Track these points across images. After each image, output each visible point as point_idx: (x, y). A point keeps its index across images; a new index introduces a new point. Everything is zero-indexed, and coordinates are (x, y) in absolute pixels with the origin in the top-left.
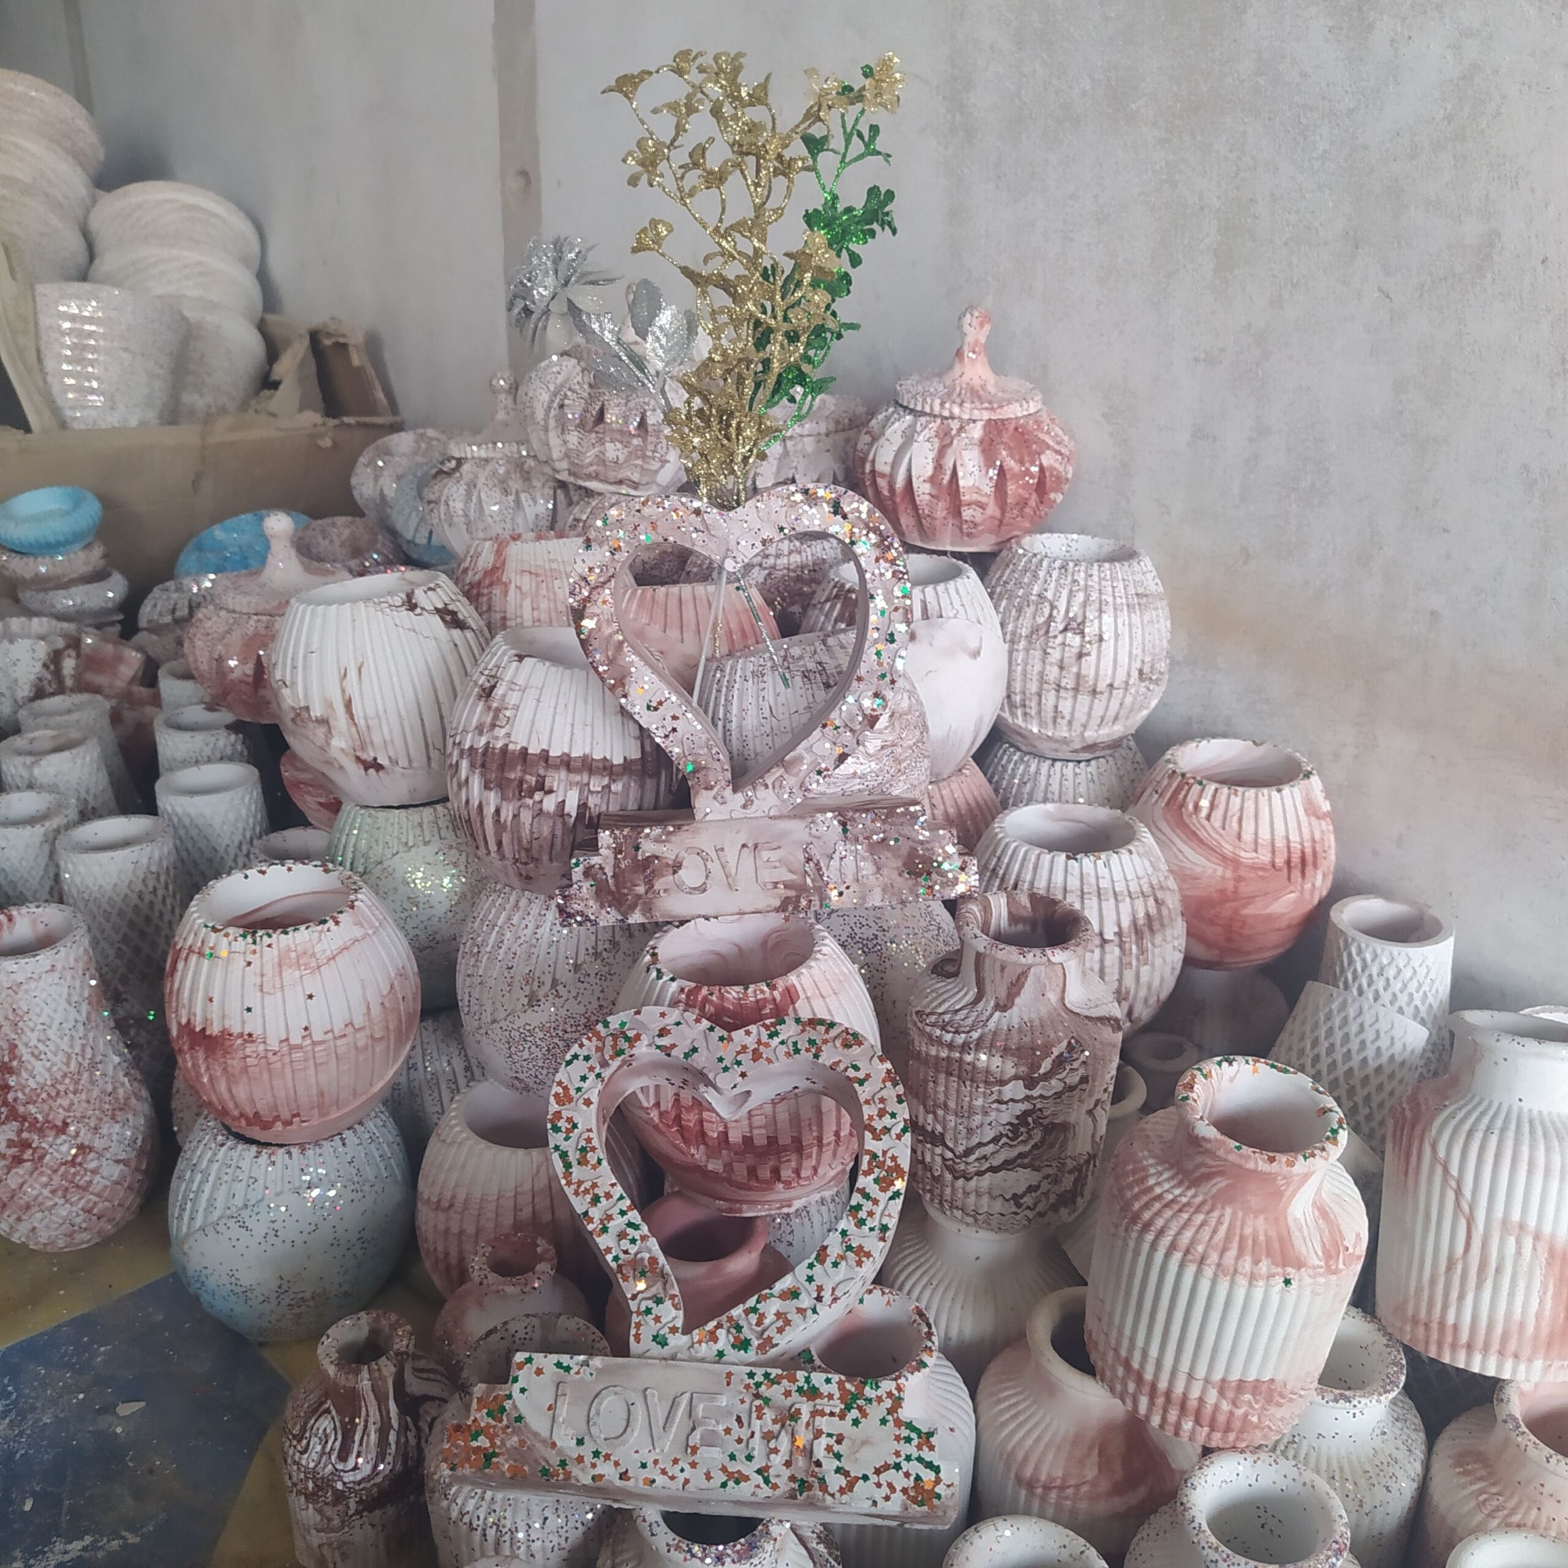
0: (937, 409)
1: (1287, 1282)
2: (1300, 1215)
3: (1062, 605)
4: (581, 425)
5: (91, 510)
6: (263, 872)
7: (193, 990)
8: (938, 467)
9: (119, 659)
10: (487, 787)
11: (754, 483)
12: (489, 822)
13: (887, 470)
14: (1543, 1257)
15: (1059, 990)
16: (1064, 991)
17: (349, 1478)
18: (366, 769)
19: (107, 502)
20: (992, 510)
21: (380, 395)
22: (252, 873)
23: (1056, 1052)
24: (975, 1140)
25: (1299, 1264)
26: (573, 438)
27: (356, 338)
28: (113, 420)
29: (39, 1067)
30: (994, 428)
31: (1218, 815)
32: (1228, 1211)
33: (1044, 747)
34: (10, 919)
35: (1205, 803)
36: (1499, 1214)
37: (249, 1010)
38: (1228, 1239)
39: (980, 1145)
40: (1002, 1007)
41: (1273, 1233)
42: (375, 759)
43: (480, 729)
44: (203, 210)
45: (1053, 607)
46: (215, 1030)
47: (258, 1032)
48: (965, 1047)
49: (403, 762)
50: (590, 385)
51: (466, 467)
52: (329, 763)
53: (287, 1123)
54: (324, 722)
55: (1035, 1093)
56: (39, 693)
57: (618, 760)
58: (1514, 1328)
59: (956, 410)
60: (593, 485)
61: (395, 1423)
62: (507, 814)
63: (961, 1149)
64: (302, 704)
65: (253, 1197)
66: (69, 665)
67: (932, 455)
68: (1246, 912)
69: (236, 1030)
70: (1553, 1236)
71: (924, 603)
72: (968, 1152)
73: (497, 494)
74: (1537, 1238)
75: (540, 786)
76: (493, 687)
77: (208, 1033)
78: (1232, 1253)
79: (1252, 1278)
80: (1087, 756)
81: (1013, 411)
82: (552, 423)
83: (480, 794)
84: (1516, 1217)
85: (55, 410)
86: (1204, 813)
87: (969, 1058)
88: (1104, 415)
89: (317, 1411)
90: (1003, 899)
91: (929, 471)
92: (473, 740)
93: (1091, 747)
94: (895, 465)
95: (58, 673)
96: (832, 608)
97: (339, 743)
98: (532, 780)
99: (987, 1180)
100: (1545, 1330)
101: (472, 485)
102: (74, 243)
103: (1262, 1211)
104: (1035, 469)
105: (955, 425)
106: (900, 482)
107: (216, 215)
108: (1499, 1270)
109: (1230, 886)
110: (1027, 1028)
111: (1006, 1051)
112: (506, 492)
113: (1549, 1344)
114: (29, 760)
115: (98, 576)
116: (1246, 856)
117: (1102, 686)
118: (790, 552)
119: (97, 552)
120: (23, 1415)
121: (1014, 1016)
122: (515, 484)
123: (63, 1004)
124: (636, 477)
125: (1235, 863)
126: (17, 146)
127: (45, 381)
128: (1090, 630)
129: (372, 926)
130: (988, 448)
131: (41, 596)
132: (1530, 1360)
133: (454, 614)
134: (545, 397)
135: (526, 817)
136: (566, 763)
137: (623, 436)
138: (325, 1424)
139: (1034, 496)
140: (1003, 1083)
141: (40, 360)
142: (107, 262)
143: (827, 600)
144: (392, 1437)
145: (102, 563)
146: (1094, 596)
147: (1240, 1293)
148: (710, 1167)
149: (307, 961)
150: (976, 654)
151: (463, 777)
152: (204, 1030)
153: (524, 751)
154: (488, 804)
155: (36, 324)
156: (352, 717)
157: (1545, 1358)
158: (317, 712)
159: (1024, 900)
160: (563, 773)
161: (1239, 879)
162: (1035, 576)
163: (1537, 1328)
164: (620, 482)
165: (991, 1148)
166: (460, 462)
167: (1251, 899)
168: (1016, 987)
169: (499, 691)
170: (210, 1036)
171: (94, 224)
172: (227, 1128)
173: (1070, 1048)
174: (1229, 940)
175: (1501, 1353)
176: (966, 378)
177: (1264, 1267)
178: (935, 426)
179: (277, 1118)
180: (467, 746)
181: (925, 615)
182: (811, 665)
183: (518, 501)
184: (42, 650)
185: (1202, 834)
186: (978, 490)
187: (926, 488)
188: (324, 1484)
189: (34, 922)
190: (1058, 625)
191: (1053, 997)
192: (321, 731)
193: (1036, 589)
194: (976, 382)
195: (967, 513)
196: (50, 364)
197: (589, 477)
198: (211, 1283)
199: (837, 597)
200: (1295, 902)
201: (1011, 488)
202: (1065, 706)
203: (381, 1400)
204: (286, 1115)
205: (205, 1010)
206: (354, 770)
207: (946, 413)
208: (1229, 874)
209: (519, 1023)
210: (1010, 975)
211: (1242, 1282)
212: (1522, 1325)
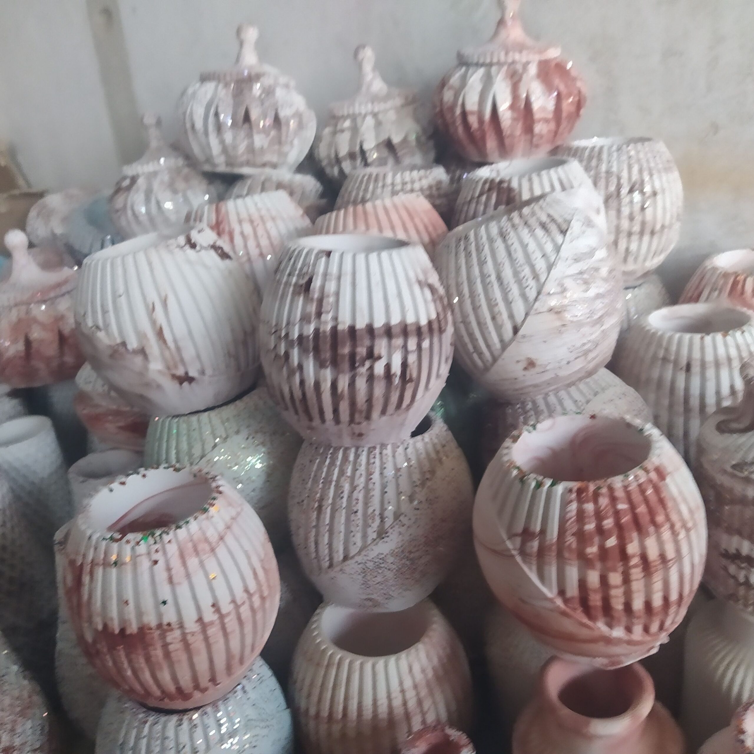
0: (502, 58)
3: (625, 174)
4: (232, 127)
6: (123, 483)
8: (515, 96)
10: (321, 366)
11: (361, 147)
12: (326, 395)
13: (475, 109)
18: (181, 383)
22: (115, 485)
30: (545, 66)
37: (164, 603)
42: (187, 373)
43: (305, 319)
45: (619, 179)
46: (134, 628)
47: (174, 620)
51: (141, 179)
52: (148, 385)
54: (140, 351)
59: (517, 57)
62: (343, 385)
64: (119, 341)
67: (508, 90)
69: (153, 623)
73: (168, 194)
75: (370, 355)
76: (310, 281)
77: (128, 632)
80: (642, 281)
82: (210, 128)
83: (316, 374)
91: (509, 100)
92: (301, 329)
96: (488, 199)
97: (155, 366)
98: (361, 351)
105: (519, 67)
106: (488, 114)
112: (175, 191)
117: (658, 227)
118: (420, 179)
122: (181, 185)
128: (647, 189)
130: (545, 78)
133: (221, 249)
134: (201, 110)
135: (360, 383)
136: (389, 331)
143: (481, 195)
146: (645, 165)
149: (203, 548)
151: (296, 362)
152: (123, 630)
153: (352, 329)
154: (325, 380)
156: (164, 341)
158: (133, 344)
160: (387, 341)
169: (317, 283)
170: (131, 635)
172: (143, 705)
176: (511, 37)
178: (504, 70)
180: (296, 336)
186: (544, 110)
190: (624, 191)
192: (138, 360)
195: (538, 128)
199: (490, 189)
201: (563, 105)
202: (634, 247)
205: (121, 613)
206: (170, 387)
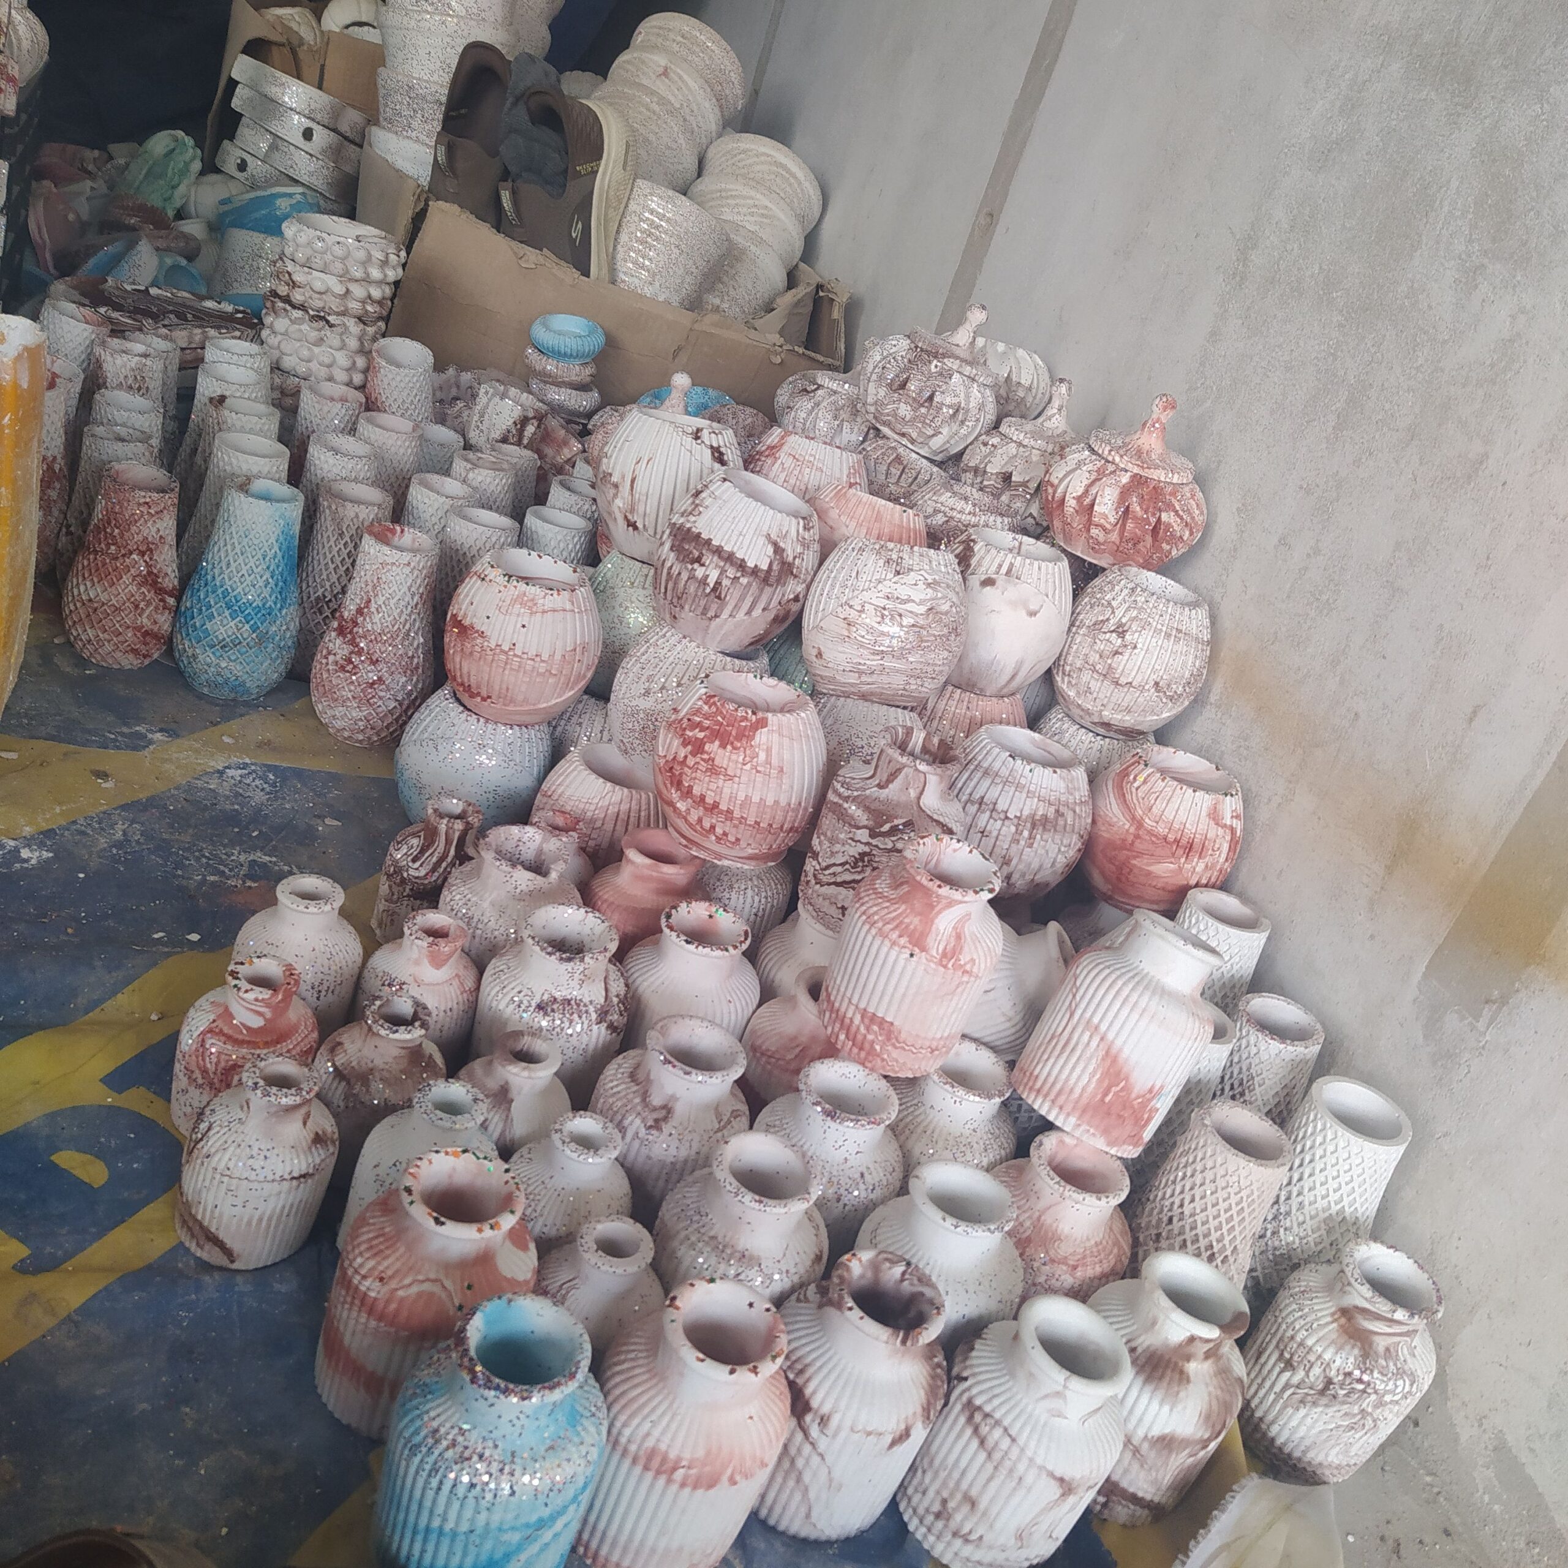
0: (1106, 453)
1: (912, 955)
2: (942, 928)
4: (890, 385)
5: (597, 341)
6: (540, 557)
7: (467, 596)
8: (1087, 491)
9: (565, 443)
10: (671, 549)
12: (665, 571)
13: (1056, 482)
14: (1101, 1053)
15: (918, 791)
16: (921, 793)
17: (411, 872)
18: (628, 526)
19: (611, 342)
20: (1114, 537)
21: (842, 346)
22: (534, 554)
23: (896, 822)
24: (832, 861)
25: (923, 949)
26: (882, 392)
27: (842, 299)
28: (648, 291)
29: (377, 618)
30: (1138, 481)
31: (1145, 788)
32: (903, 907)
33: (1075, 712)
34: (402, 531)
35: (1141, 779)
36: (1088, 1015)
37: (488, 618)
38: (893, 919)
39: (834, 865)
40: (880, 786)
41: (920, 928)
42: (636, 522)
43: (684, 514)
44: (788, 171)
45: (1113, 613)
46: (466, 622)
47: (487, 633)
48: (846, 799)
49: (651, 531)
50: (910, 361)
51: (820, 392)
53: (484, 699)
54: (616, 486)
55: (874, 842)
56: (504, 440)
57: (751, 564)
58: (1067, 1090)
59: (1117, 459)
60: (885, 430)
61: (449, 859)
62: (675, 571)
63: (824, 864)
64: (610, 471)
65: (448, 734)
66: (530, 429)
67: (1086, 482)
68: (1134, 862)
69: (477, 627)
70: (1113, 1042)
71: (1012, 565)
72: (827, 867)
73: (830, 416)
74: (1102, 1039)
75: (698, 560)
76: (702, 492)
77: (463, 623)
78: (890, 926)
79: (894, 943)
80: (1101, 731)
81: (1159, 475)
82: (874, 377)
84: (1096, 1020)
85: (613, 270)
86: (1136, 785)
87: (846, 805)
88: (1238, 509)
89: (415, 835)
90: (923, 735)
91: (1080, 491)
92: (678, 518)
93: (1107, 725)
94: (1061, 480)
95: (521, 432)
97: (619, 502)
98: (696, 554)
99: (833, 889)
100: (1084, 1101)
101: (817, 404)
102: (690, 162)
103: (920, 914)
104: (1153, 520)
105: (1111, 468)
106: (1059, 494)
107: (796, 178)
108: (1073, 1050)
109: (1130, 838)
110: (888, 802)
111: (867, 809)
112: (835, 418)
113: (1084, 1111)
114: (469, 466)
115: (582, 387)
116: (1148, 822)
117: (1124, 681)
119: (589, 371)
120: (276, 798)
121: (884, 793)
122: (844, 415)
123: (405, 589)
124: (914, 435)
125: (1140, 824)
126: (680, 78)
127: (615, 246)
128: (1130, 638)
129: (579, 607)
130: (1125, 493)
131: (542, 385)
132: (1068, 1115)
133: (722, 454)
134: (878, 358)
135: (685, 576)
136: (718, 551)
137: (917, 404)
138: (415, 842)
139: (1149, 539)
140: (859, 828)
141: (618, 232)
142: (705, 185)
144: (444, 865)
145: (588, 379)
147: (885, 949)
148: (678, 805)
149: (531, 606)
150: (1032, 614)
152: (462, 620)
153: (699, 535)
155: (626, 206)
156: (632, 489)
157: (1079, 1119)
158: (614, 479)
159: (936, 741)
160: (716, 558)
161: (1137, 836)
162: (1113, 589)
163: (1081, 1095)
164: (903, 435)
165: (839, 869)
166: (819, 387)
167: (1140, 854)
168: (892, 777)
169: (703, 495)
170: (464, 626)
171: (710, 154)
173: (905, 825)
174: (1119, 879)
175: (1053, 1101)
176: (1140, 442)
177: (903, 941)
178: (1099, 464)
179: (478, 694)
180: (673, 522)
181: (1008, 573)
182: (894, 557)
183: (840, 426)
184: (517, 412)
185: (1128, 797)
186: (1106, 517)
187: (1073, 503)
188: (399, 870)
189: (414, 540)
190: (1110, 626)
191: (913, 793)
192: (612, 491)
193: (1108, 597)
194: (1146, 447)
195: (1094, 531)
196: (624, 238)
197: (884, 423)
198: (406, 774)
200: (1171, 871)
201: (1130, 525)
202: (1095, 686)
203: (448, 842)
204: (484, 694)
205: (467, 609)
206: (622, 523)
207: (1110, 458)
208: (1132, 830)
209: (634, 703)
210: (893, 767)
211: (887, 943)
212: (1072, 1090)
